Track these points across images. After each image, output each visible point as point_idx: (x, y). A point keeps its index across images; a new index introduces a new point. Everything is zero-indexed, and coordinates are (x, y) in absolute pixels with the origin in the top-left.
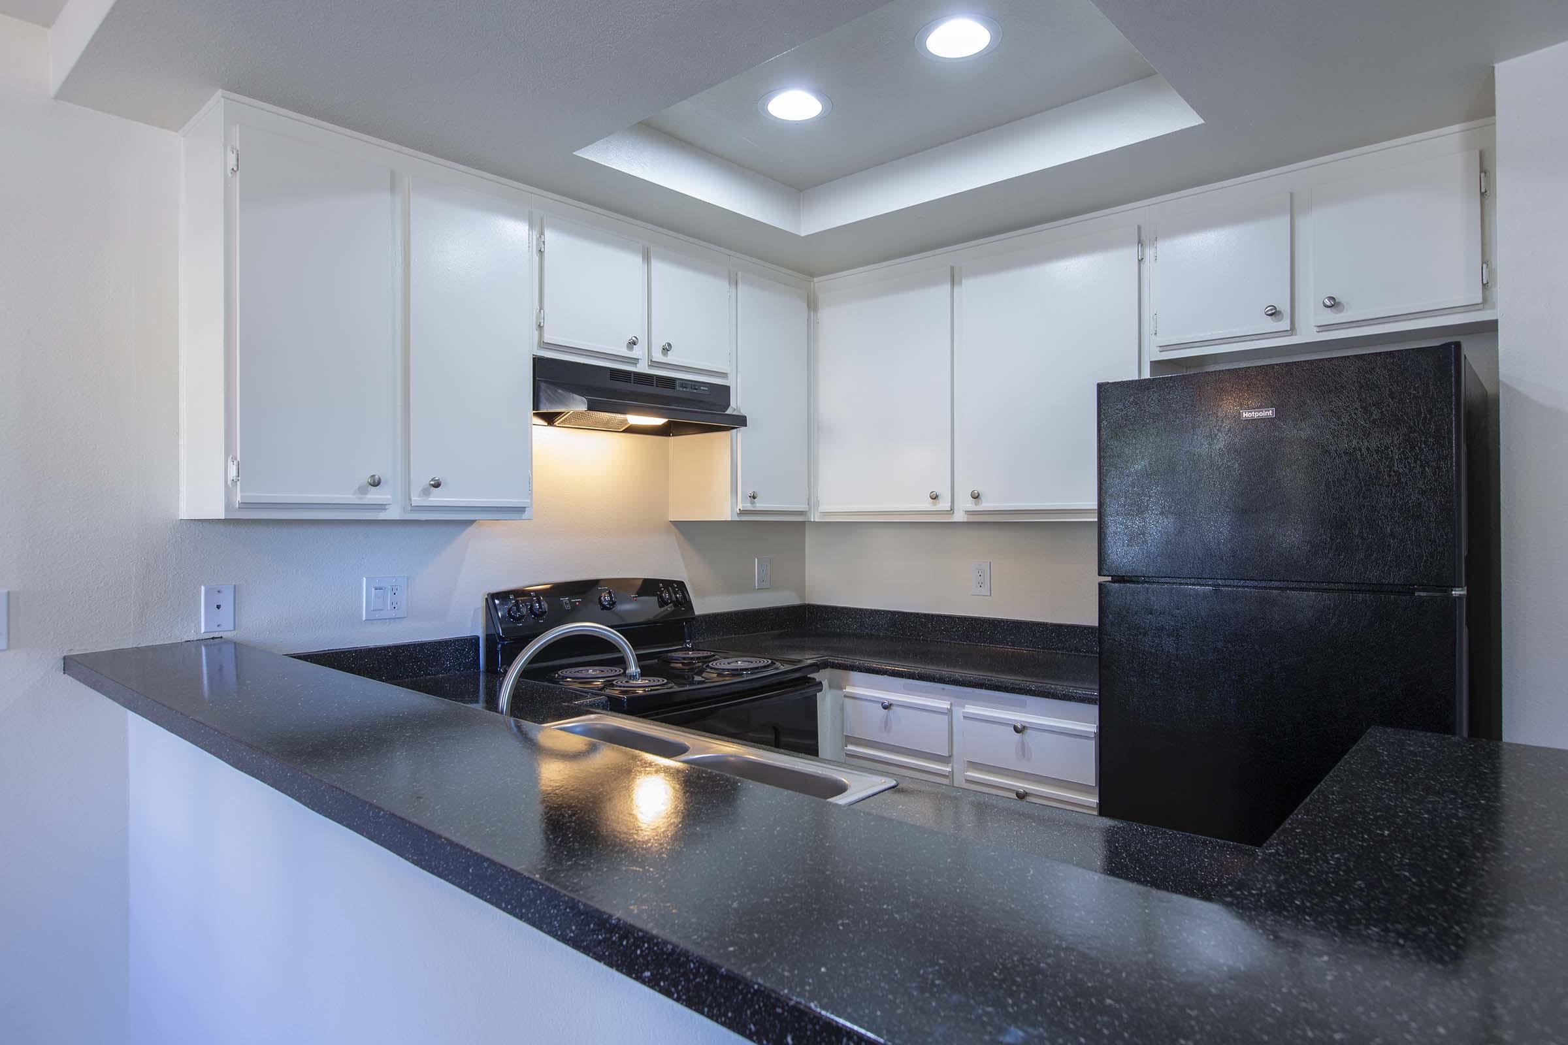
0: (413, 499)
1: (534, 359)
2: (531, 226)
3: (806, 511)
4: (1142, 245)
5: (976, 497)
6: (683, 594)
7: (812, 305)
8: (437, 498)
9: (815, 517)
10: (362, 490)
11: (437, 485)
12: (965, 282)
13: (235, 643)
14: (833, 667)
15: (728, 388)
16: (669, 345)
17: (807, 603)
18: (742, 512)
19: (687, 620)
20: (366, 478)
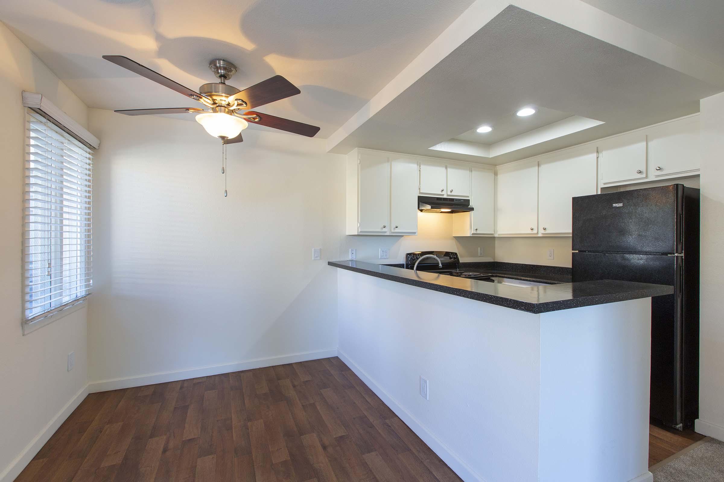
0: (392, 230)
1: (418, 197)
2: (417, 165)
3: (493, 234)
4: (598, 153)
5: (545, 229)
6: (456, 256)
7: (496, 174)
8: (397, 230)
9: (496, 235)
10: (382, 229)
11: (397, 227)
12: (542, 166)
13: (356, 261)
14: (499, 277)
15: (469, 200)
16: (452, 190)
17: (496, 261)
18: (473, 234)
19: (458, 263)
20: (383, 226)
